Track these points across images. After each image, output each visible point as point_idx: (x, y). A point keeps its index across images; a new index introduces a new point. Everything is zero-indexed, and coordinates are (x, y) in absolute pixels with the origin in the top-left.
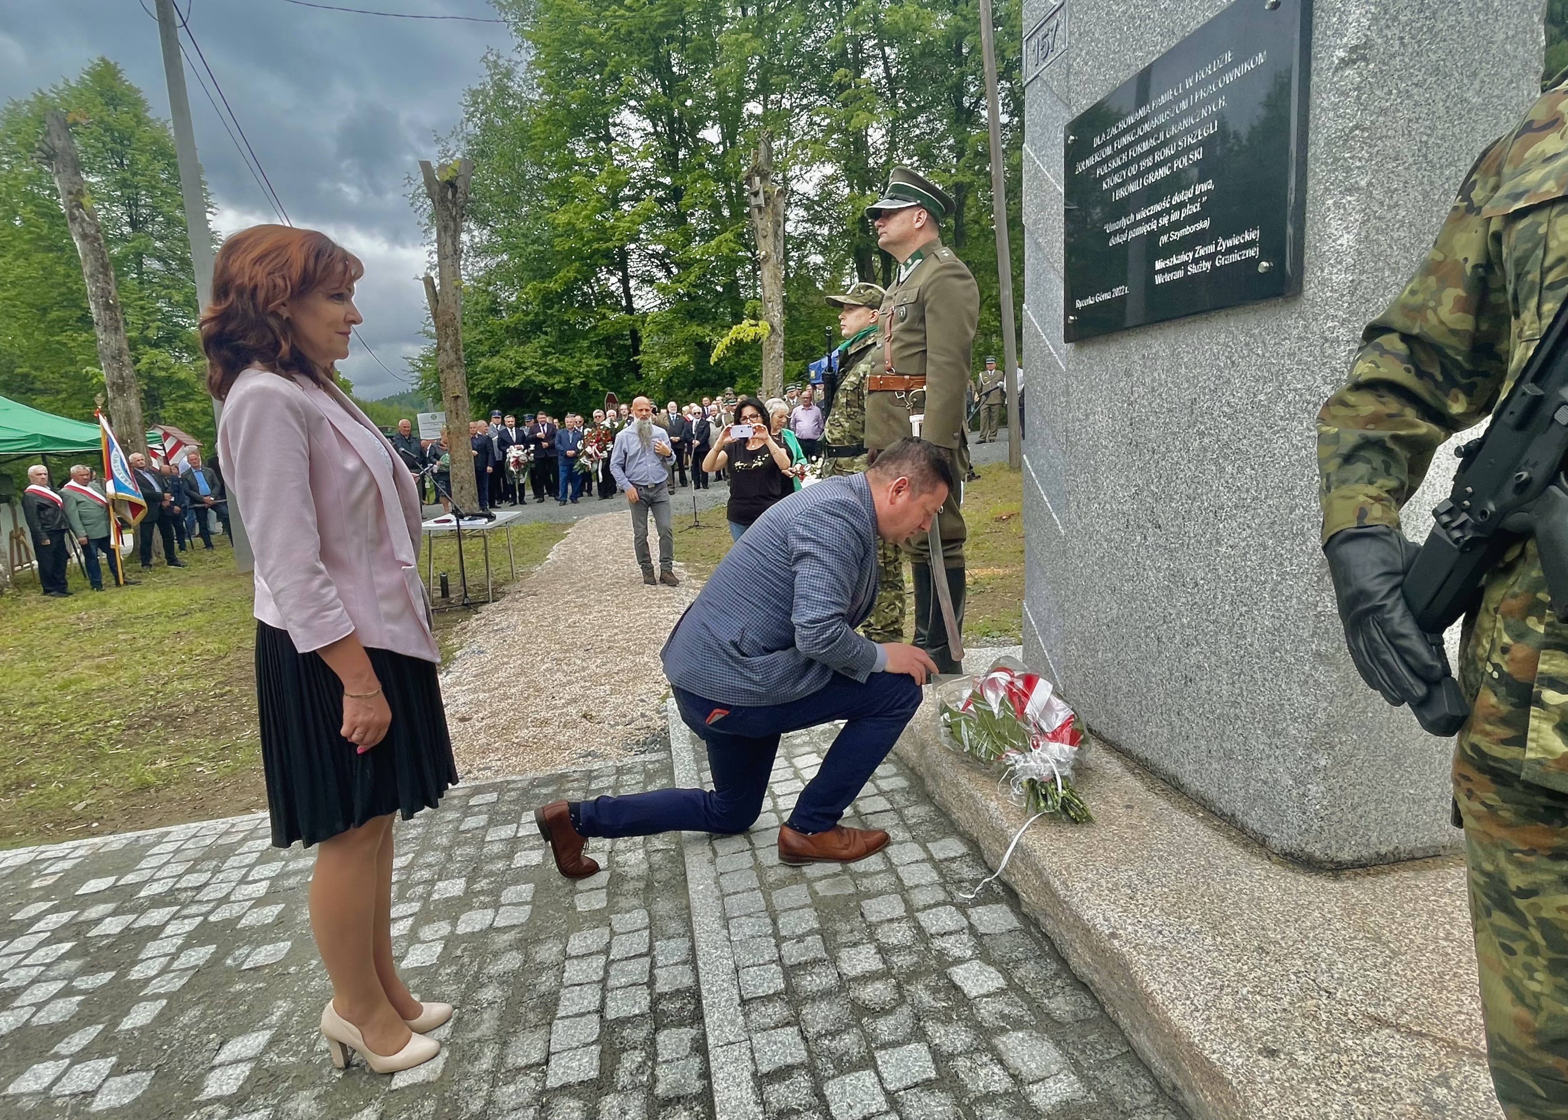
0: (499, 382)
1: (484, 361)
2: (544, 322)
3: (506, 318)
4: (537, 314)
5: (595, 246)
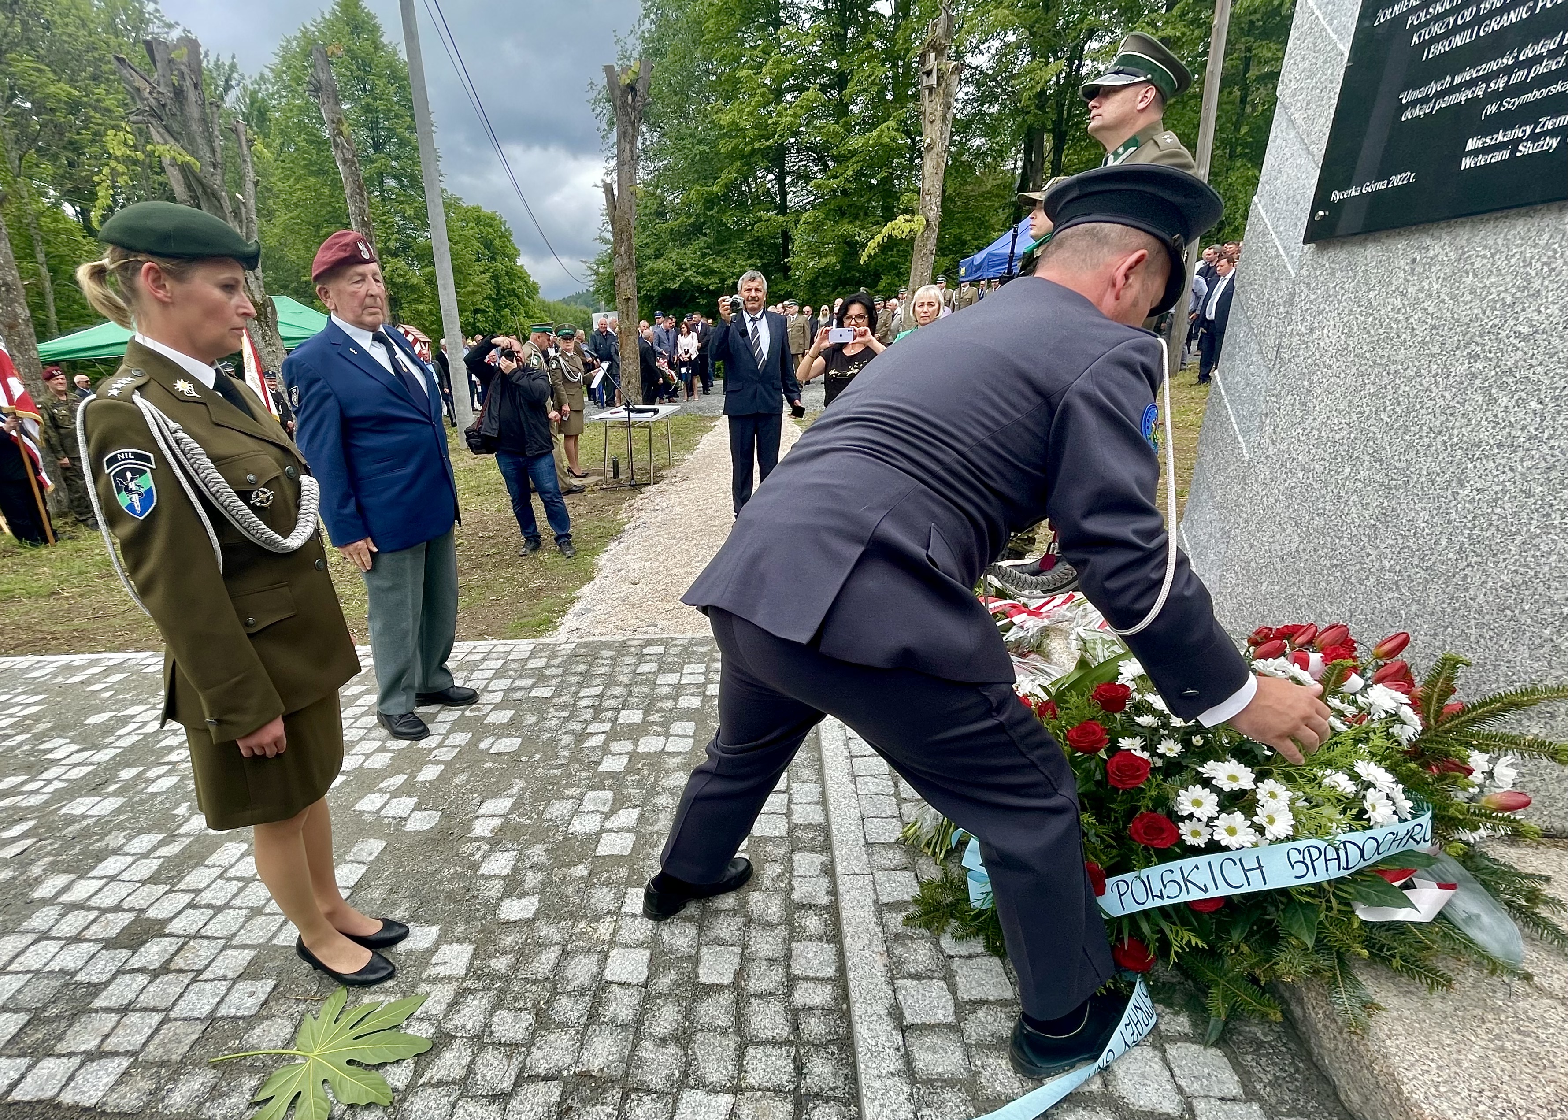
0: (662, 284)
1: (650, 265)
2: (704, 223)
3: (672, 223)
4: (698, 216)
5: (757, 145)
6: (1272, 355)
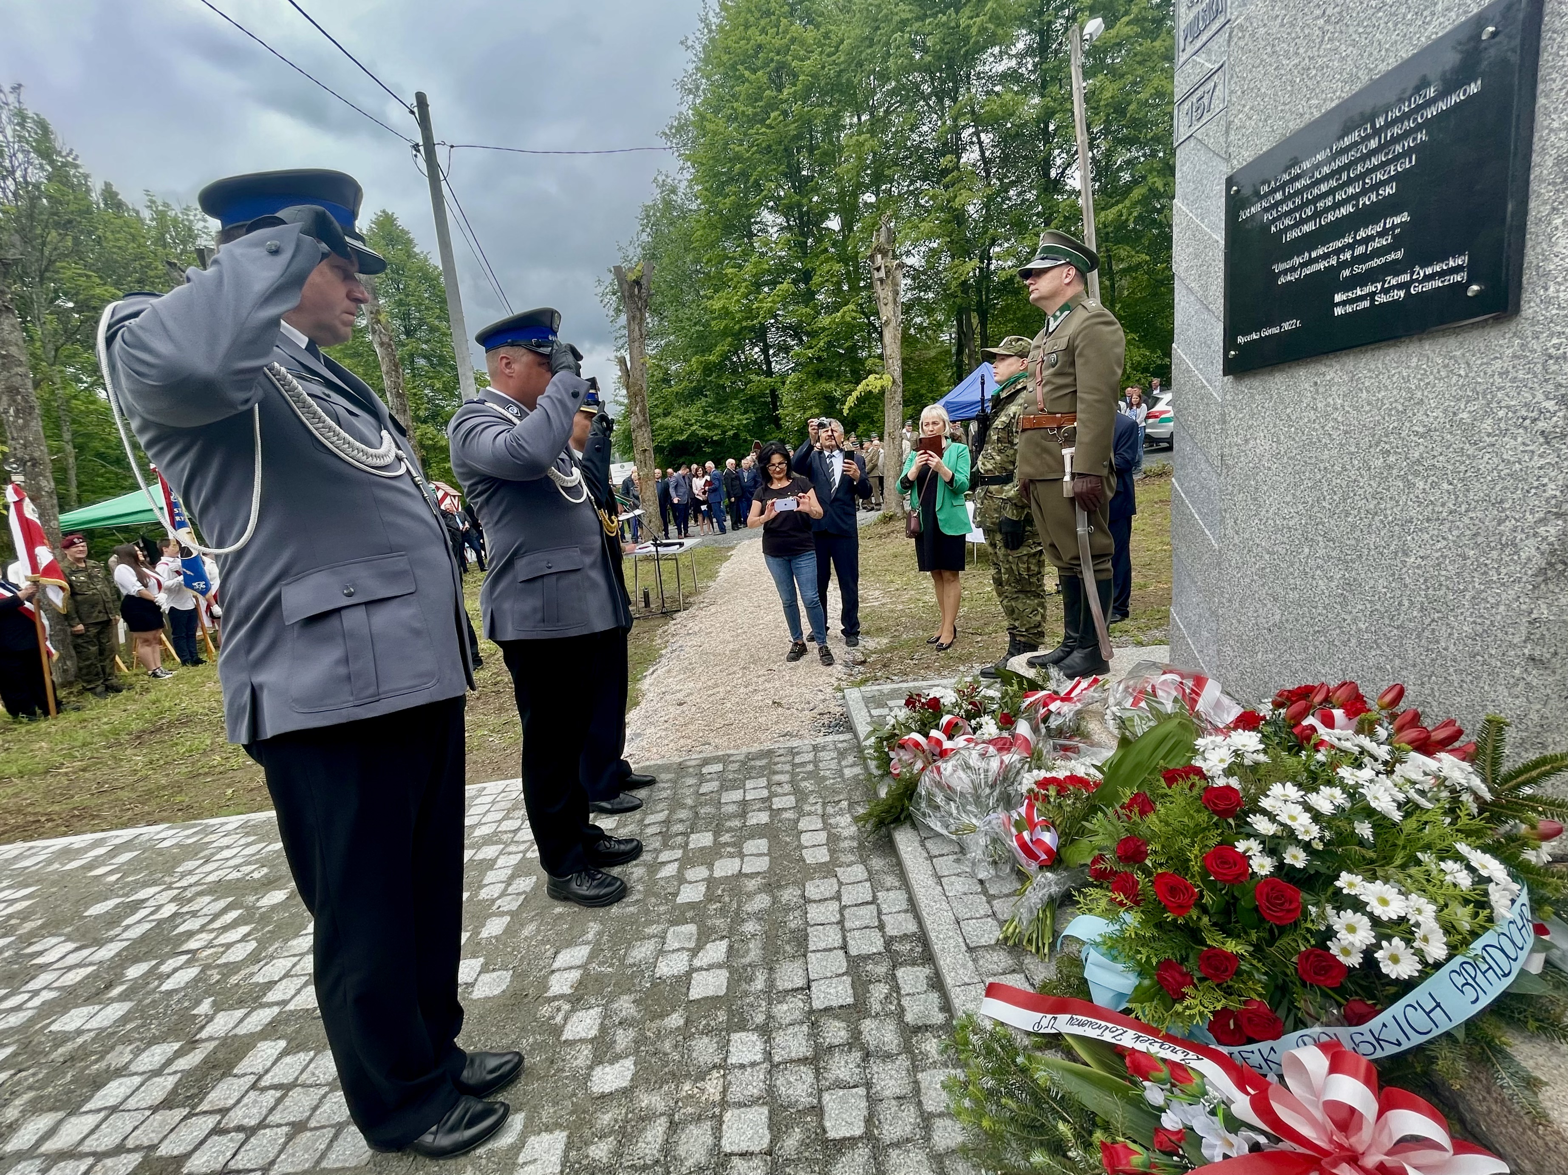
0: (672, 437)
1: (660, 421)
2: (704, 387)
3: (677, 387)
4: (698, 381)
5: (744, 324)
6: (1217, 462)
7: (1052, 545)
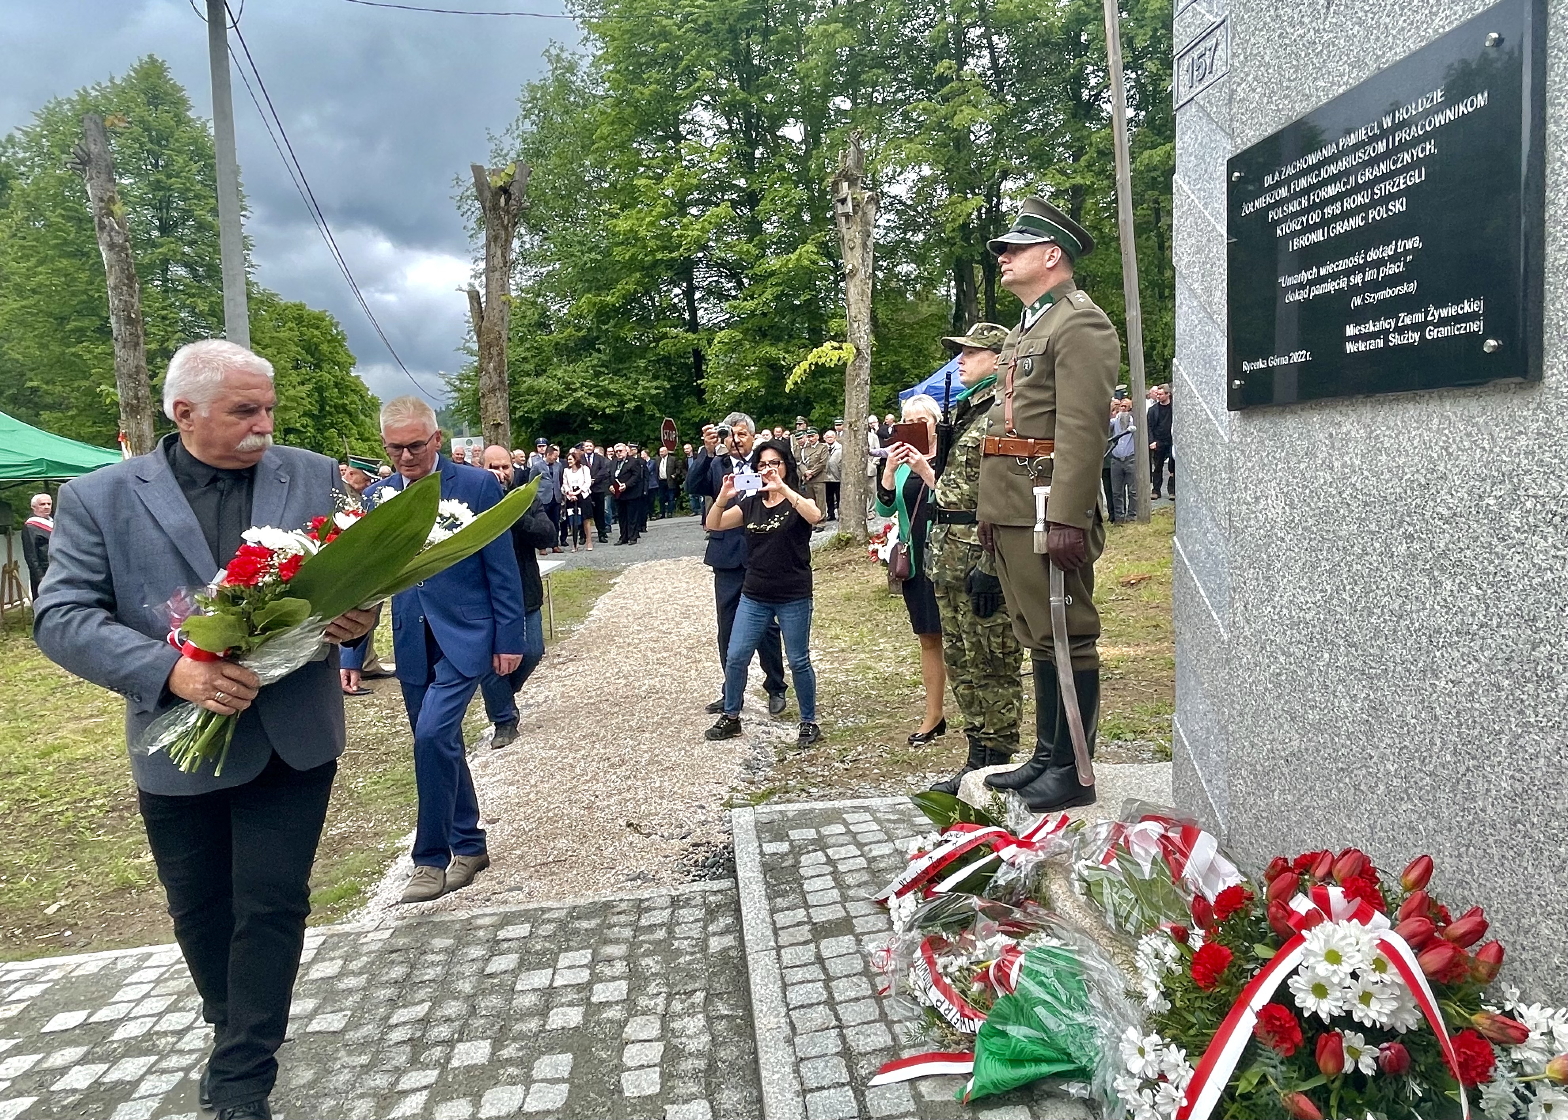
0: (544, 406)
1: (529, 382)
2: (598, 338)
3: (556, 334)
4: (590, 329)
5: (659, 256)
6: (1225, 523)
7: (1020, 618)
